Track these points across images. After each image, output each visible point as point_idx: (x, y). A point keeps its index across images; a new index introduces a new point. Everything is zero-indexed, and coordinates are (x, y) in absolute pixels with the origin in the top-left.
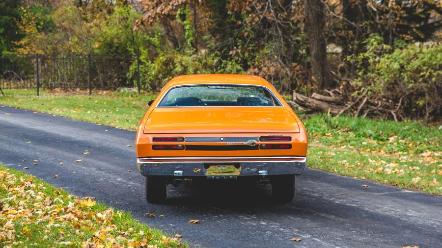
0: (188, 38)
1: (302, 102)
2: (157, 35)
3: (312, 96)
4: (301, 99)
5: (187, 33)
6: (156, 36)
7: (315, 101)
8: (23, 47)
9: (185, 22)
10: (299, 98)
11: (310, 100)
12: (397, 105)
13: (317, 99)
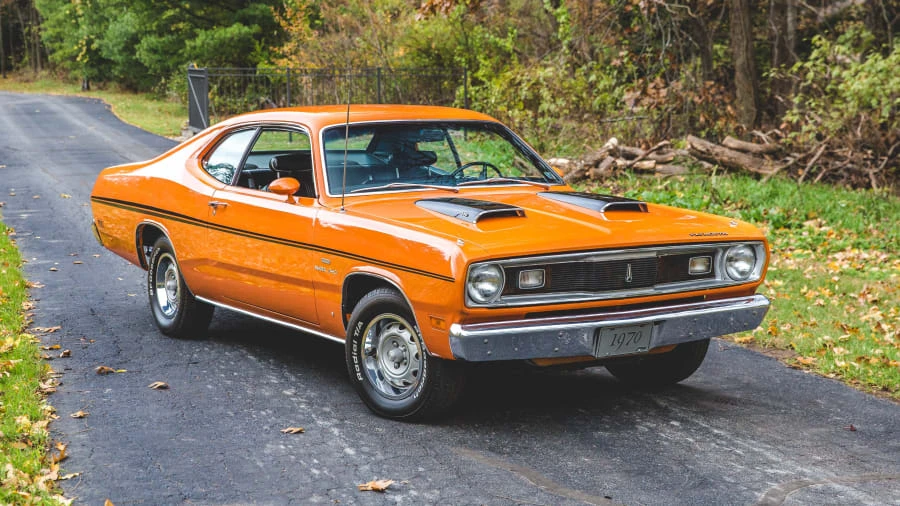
0: (564, 38)
1: (702, 152)
2: (512, 33)
3: (724, 142)
4: (700, 148)
5: (561, 30)
6: (509, 34)
7: (727, 150)
8: (286, 57)
9: (559, 10)
10: (695, 145)
11: (718, 149)
12: (882, 160)
13: (731, 149)
